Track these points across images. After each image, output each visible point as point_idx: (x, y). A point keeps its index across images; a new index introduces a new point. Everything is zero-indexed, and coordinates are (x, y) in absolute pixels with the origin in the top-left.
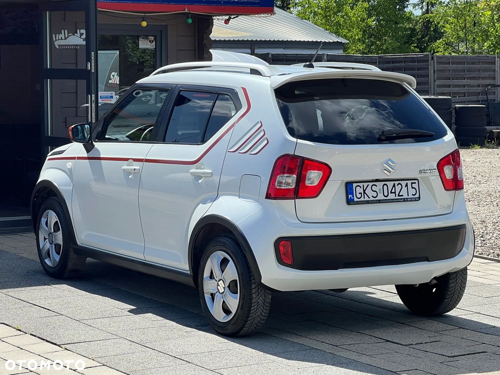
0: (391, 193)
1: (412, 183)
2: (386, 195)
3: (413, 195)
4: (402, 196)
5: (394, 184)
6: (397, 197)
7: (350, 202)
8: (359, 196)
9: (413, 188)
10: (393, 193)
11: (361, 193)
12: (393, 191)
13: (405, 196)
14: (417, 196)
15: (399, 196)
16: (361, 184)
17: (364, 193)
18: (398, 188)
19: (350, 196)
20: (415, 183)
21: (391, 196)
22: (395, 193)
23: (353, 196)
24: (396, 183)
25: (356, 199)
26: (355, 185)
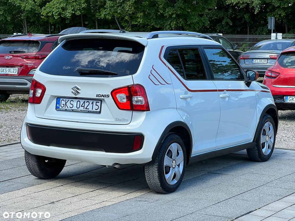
0: (82, 106)
1: (96, 102)
2: (78, 107)
3: (95, 109)
4: (88, 109)
5: (85, 101)
6: (85, 110)
7: (57, 108)
8: (62, 106)
9: (96, 105)
10: (83, 106)
11: (64, 104)
12: (83, 105)
13: (90, 110)
14: (99, 110)
15: (86, 109)
16: (65, 99)
17: (66, 104)
18: (86, 104)
19: (58, 105)
20: (99, 102)
21: (82, 108)
22: (84, 107)
23: (59, 106)
24: (86, 101)
25: (60, 108)
26: (61, 99)
